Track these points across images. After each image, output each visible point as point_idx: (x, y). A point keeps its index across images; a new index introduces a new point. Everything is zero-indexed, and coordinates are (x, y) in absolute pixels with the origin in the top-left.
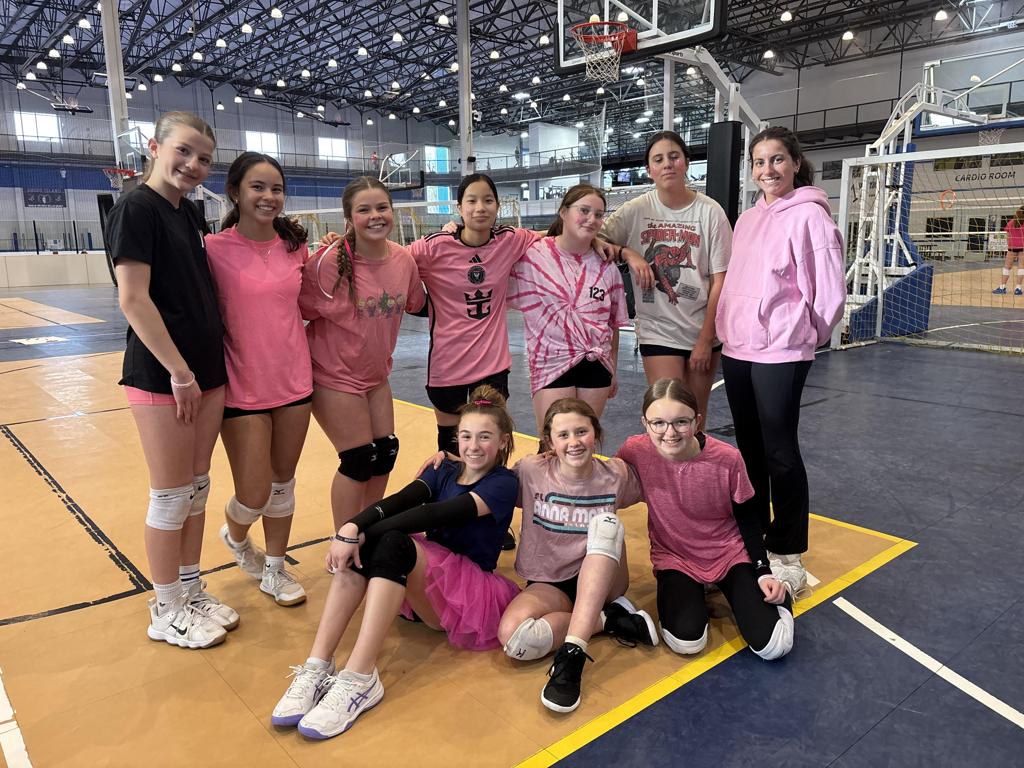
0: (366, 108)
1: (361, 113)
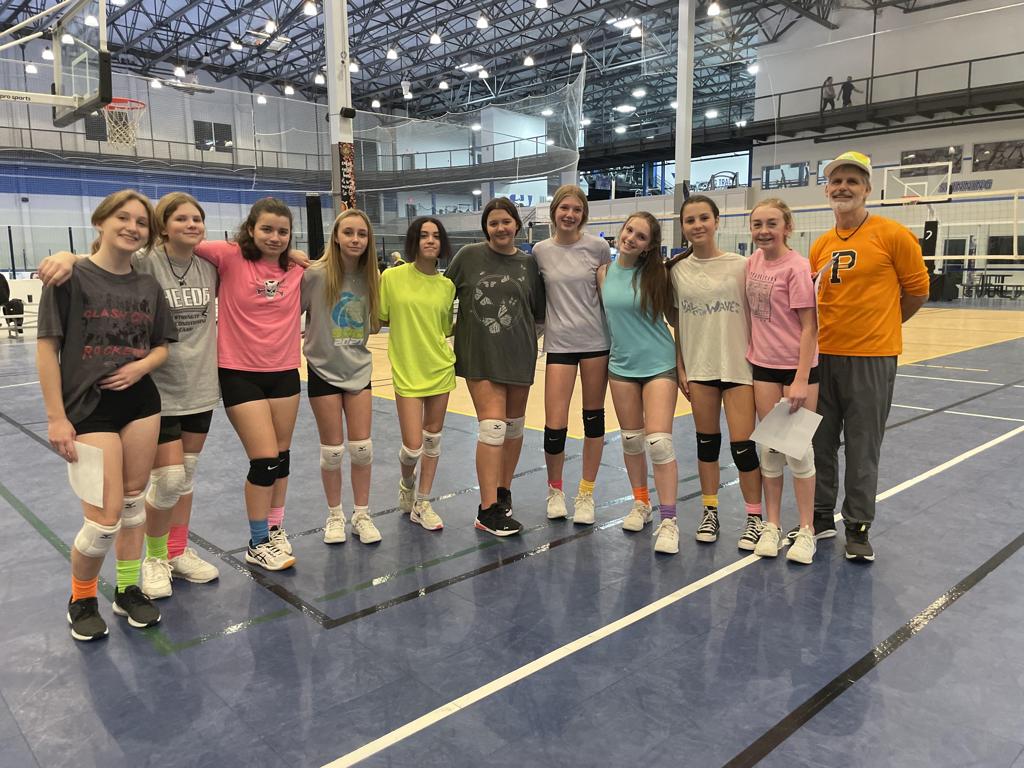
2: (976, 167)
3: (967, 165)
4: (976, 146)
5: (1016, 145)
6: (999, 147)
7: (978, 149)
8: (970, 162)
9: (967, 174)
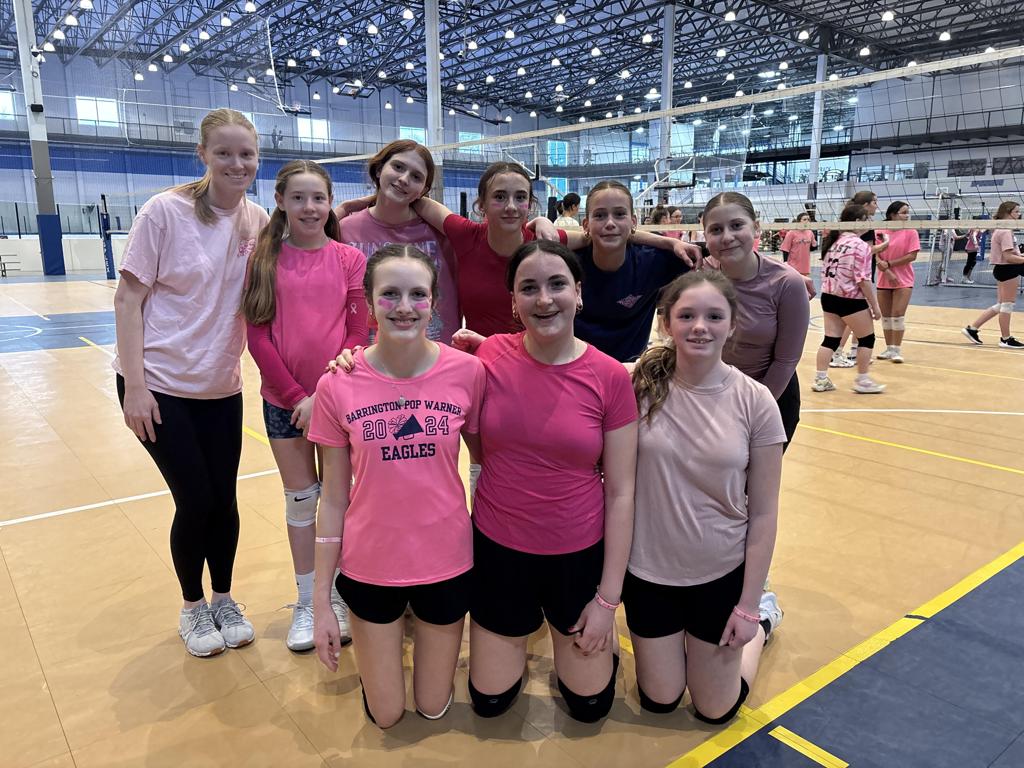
2: (994, 172)
3: (989, 171)
4: (995, 159)
5: (1020, 159)
6: (1009, 160)
7: (996, 160)
8: (990, 169)
9: (988, 176)
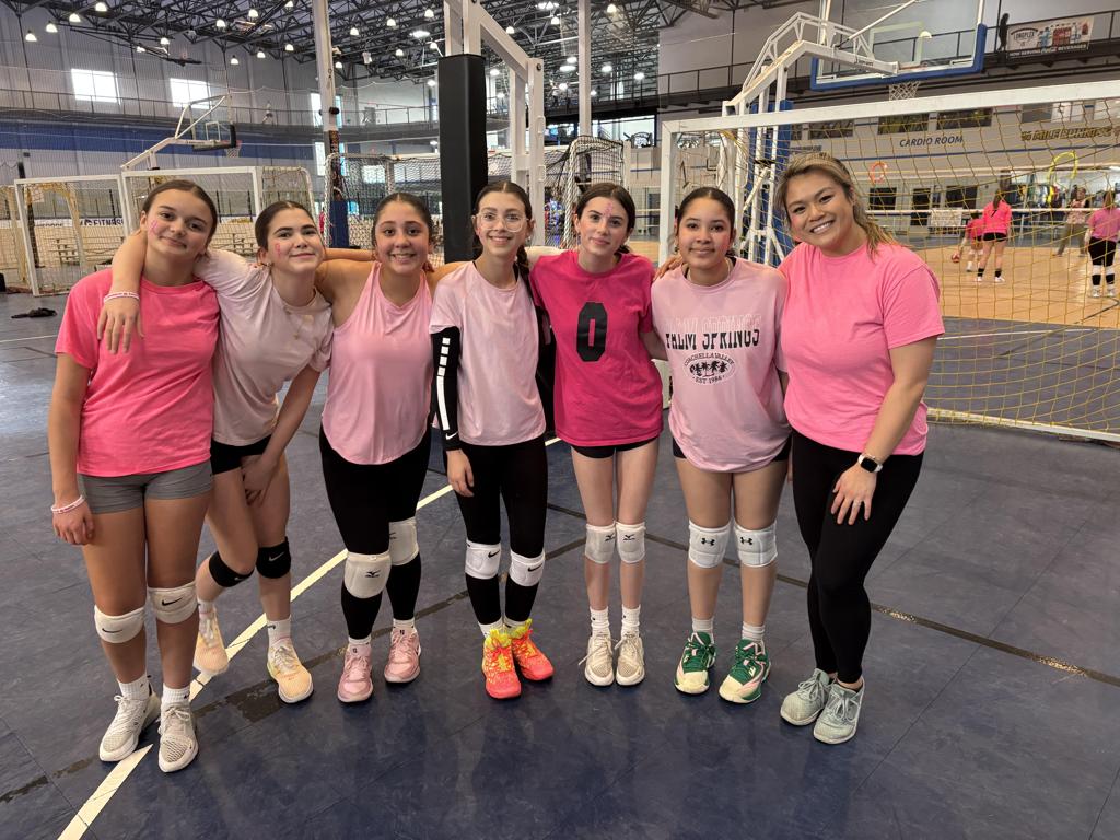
0: (229, 44)
1: (224, 49)
3: (805, 134)
8: (807, 132)
